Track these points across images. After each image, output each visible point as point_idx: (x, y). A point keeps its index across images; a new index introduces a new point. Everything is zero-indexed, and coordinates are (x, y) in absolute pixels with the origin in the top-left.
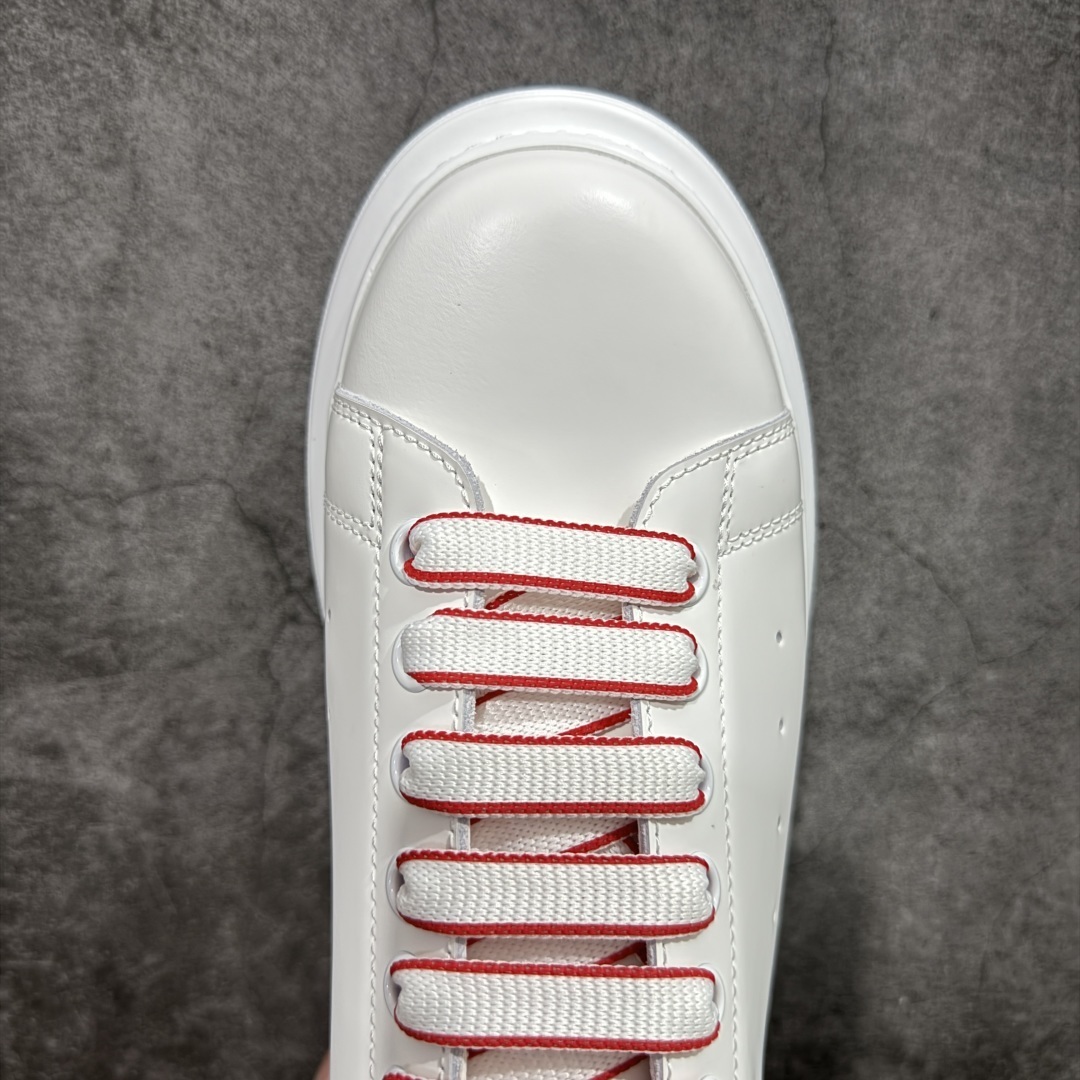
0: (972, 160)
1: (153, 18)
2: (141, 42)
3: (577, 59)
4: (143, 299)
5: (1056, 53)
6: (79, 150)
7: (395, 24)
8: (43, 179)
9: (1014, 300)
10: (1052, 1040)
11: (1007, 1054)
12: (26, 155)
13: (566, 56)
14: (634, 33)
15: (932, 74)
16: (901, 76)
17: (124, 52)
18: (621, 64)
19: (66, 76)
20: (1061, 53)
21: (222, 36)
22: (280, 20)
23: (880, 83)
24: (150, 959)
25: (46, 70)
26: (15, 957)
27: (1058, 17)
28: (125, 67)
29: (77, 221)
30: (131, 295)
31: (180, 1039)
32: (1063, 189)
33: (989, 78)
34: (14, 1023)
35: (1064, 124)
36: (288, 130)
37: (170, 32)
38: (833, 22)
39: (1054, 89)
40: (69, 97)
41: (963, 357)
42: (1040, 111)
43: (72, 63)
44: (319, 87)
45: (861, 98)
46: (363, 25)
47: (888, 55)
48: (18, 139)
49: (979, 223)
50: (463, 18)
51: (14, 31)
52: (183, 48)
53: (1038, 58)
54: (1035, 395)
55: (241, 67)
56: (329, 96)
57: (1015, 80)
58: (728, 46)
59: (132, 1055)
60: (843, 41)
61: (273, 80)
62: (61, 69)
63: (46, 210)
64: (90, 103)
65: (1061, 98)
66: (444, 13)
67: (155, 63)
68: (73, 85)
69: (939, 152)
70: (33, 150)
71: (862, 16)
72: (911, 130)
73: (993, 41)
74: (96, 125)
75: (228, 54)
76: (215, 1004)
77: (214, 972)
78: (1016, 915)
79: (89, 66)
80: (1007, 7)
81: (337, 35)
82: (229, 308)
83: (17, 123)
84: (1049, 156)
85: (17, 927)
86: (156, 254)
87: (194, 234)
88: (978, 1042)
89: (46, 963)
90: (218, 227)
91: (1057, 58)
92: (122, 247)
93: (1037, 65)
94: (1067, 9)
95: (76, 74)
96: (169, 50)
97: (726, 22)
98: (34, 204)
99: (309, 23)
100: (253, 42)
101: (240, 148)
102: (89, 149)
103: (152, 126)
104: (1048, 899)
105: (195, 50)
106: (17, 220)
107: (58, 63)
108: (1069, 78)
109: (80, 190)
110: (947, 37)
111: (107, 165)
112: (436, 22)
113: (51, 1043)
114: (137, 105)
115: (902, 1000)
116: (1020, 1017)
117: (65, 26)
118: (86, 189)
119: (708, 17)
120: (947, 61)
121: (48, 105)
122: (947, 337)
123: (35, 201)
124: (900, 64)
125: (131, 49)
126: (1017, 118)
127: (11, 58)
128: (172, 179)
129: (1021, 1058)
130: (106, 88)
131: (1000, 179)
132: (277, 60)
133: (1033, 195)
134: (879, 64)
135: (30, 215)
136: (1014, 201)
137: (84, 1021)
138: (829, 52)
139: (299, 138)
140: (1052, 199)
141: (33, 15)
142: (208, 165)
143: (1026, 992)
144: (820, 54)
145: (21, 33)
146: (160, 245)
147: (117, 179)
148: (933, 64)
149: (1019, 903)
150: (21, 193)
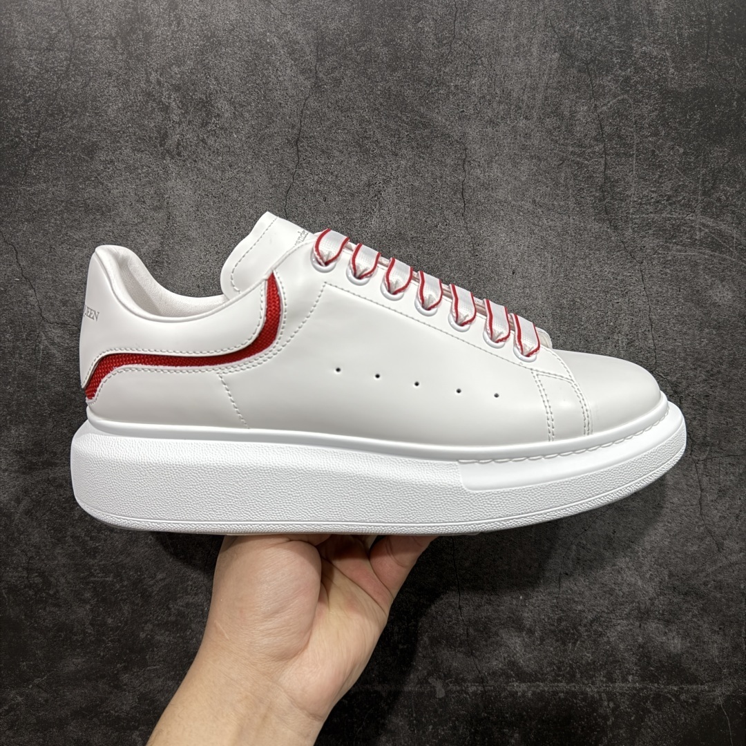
0: (528, 206)
1: (177, 148)
2: (172, 158)
3: (357, 166)
4: (170, 266)
5: (563, 160)
6: (144, 202)
7: (281, 151)
8: (128, 214)
9: (550, 265)
10: (596, 619)
11: (575, 628)
12: (121, 204)
13: (353, 164)
14: (381, 155)
15: (509, 170)
16: (496, 171)
17: (165, 162)
18: (377, 167)
19: (140, 171)
20: (565, 160)
21: (207, 155)
22: (232, 149)
23: (487, 174)
24: (159, 576)
25: (131, 169)
26: (95, 577)
27: (562, 145)
28: (165, 168)
29: (142, 232)
30: (166, 264)
31: (173, 618)
32: (569, 217)
33: (534, 170)
34: (92, 610)
35: (568, 189)
36: (235, 195)
37: (185, 154)
38: (466, 149)
39: (563, 174)
40: (140, 180)
41: (527, 290)
42: (557, 184)
43: (143, 166)
44: (248, 177)
45: (479, 180)
46: (267, 151)
47: (489, 162)
48: (117, 197)
49: (532, 232)
50: (309, 149)
51: (118, 152)
52: (190, 160)
53: (555, 162)
54: (561, 307)
55: (215, 168)
56: (253, 181)
57: (545, 171)
58: (421, 160)
59: (149, 626)
60: (470, 157)
61: (228, 174)
62: (138, 168)
63: (129, 227)
64: (150, 182)
65: (566, 178)
66: (301, 146)
67: (178, 166)
68: (143, 175)
69: (513, 202)
70: (124, 202)
71: (478, 146)
72: (500, 194)
73: (535, 155)
74: (152, 192)
75: (209, 163)
76: (190, 599)
77: (190, 583)
78: (573, 554)
79: (150, 167)
80: (540, 141)
81: (256, 156)
82: (208, 270)
83: (117, 191)
84: (562, 203)
85: (96, 561)
86: (176, 247)
87: (193, 238)
88: (560, 620)
89: (109, 579)
90: (204, 236)
91: (563, 162)
92: (161, 243)
93: (555, 165)
94: (566, 141)
95: (144, 171)
96: (184, 161)
97: (420, 149)
98: (123, 225)
99: (244, 150)
100: (220, 158)
101: (214, 202)
102: (148, 202)
103: (176, 192)
104: (589, 546)
105: (195, 161)
106: (116, 231)
107: (136, 166)
108: (569, 170)
109: (145, 220)
110: (515, 154)
111: (156, 209)
112: (298, 151)
113: (110, 621)
114: (170, 184)
115: (521, 597)
116: (579, 608)
117: (139, 151)
118: (147, 218)
119: (412, 148)
120: (515, 164)
121: (131, 183)
122: (520, 282)
123: (124, 224)
124: (495, 166)
125: (168, 160)
126: (547, 187)
127: (116, 164)
128: (184, 215)
129: (582, 629)
130: (156, 176)
131: (541, 213)
132: (230, 166)
133: (556, 220)
134: (486, 166)
135: (121, 230)
136: (548, 222)
137: (126, 608)
138: (464, 162)
139: (240, 198)
140: (565, 221)
141: (126, 146)
142: (200, 209)
143: (581, 594)
144: (460, 162)
145: (121, 154)
146: (179, 243)
147: (161, 215)
148: (509, 166)
149: (574, 547)
150: (118, 220)
